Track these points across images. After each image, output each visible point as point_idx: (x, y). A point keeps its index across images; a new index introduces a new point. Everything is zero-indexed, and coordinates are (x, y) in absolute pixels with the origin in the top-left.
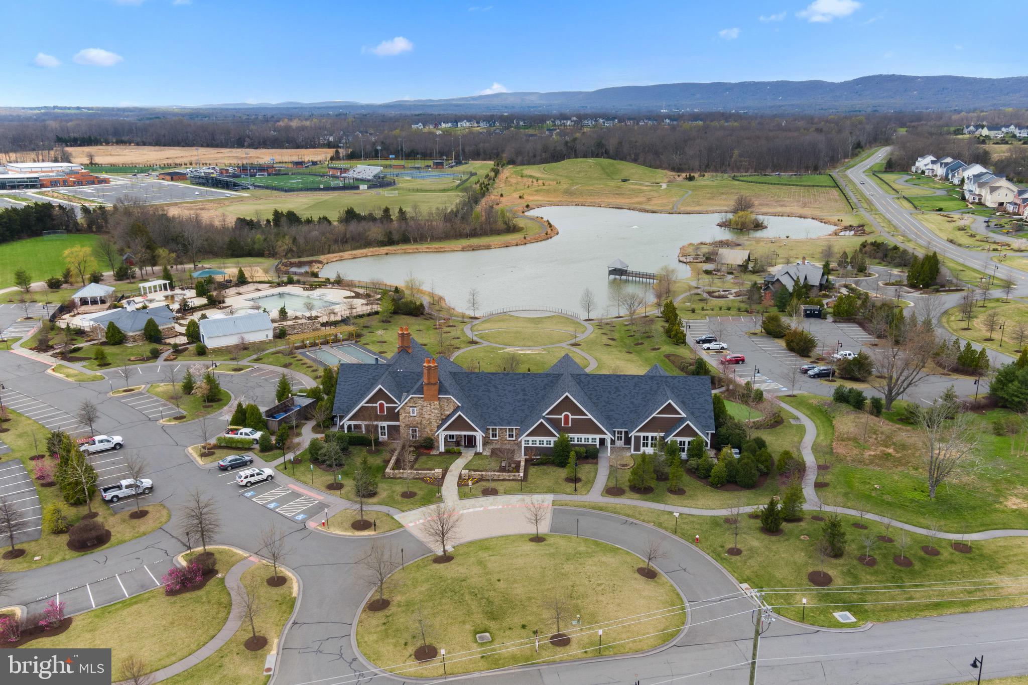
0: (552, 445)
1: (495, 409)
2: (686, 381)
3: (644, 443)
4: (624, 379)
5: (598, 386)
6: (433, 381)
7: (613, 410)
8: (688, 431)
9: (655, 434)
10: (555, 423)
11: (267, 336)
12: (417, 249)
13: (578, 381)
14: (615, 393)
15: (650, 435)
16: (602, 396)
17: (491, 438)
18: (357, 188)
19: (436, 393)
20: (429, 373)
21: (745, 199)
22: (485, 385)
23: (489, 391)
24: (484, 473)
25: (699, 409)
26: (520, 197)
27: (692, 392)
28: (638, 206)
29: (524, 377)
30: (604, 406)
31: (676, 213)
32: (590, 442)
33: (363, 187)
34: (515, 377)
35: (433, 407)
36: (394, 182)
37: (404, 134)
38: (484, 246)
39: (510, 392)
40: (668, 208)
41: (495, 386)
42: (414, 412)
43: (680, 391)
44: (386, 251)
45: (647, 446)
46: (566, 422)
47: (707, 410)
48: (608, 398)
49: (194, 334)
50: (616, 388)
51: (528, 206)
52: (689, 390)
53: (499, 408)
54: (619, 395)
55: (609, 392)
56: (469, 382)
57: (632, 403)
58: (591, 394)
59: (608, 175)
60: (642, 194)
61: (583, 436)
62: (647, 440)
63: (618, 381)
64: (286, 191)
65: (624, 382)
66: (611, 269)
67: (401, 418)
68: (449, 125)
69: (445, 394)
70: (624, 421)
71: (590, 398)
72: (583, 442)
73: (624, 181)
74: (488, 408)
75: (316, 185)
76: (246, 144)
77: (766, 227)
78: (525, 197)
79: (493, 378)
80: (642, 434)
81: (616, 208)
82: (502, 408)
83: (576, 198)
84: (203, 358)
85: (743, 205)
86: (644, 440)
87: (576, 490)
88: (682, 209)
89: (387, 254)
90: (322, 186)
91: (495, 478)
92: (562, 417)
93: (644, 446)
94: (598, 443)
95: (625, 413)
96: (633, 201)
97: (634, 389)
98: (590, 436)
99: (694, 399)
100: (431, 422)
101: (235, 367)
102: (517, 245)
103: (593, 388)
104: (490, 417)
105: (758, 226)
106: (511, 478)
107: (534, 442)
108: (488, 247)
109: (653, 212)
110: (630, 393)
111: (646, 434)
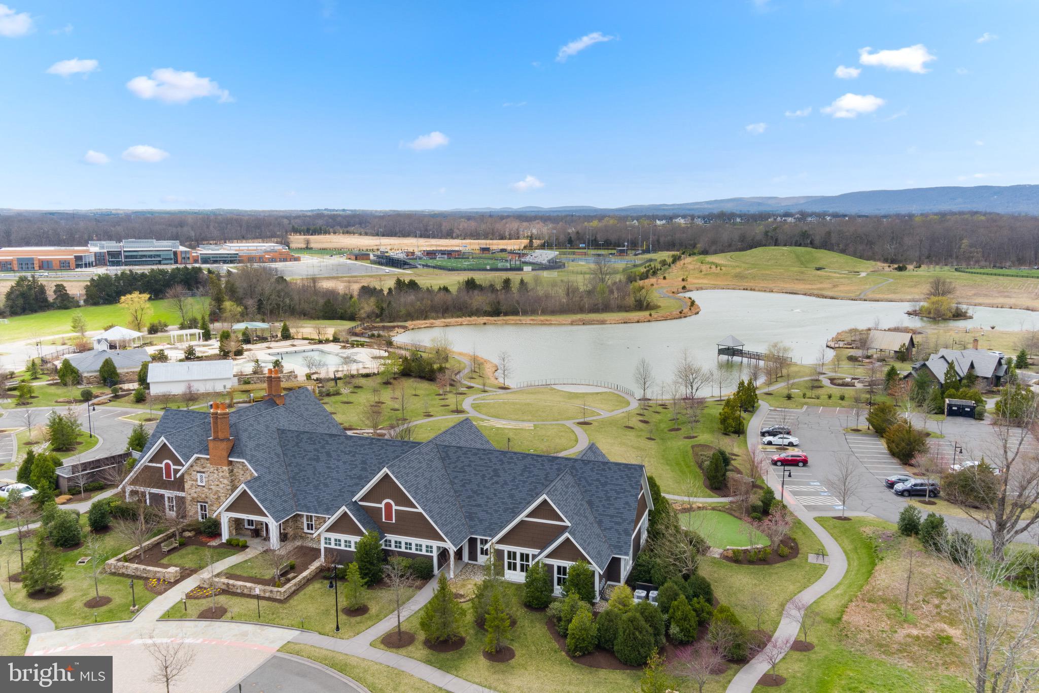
0: (353, 549)
1: (316, 488)
2: (604, 470)
3: (509, 563)
4: (511, 458)
5: (469, 466)
6: (221, 436)
7: (480, 505)
8: (566, 550)
9: (526, 550)
10: (370, 517)
11: (225, 387)
12: (520, 320)
13: (443, 455)
14: (491, 478)
15: (519, 550)
16: (470, 481)
17: (306, 530)
18: (521, 269)
19: (225, 454)
20: (215, 423)
21: (944, 283)
22: (316, 450)
23: (317, 460)
24: (231, 582)
25: (612, 517)
26: (683, 280)
27: (608, 488)
28: (816, 292)
29: (371, 444)
30: (469, 497)
31: (860, 300)
32: (424, 552)
33: (527, 269)
34: (360, 442)
35: (221, 474)
36: (564, 265)
37: (600, 224)
38: (598, 321)
39: (345, 463)
40: (852, 295)
41: (328, 454)
42: (201, 480)
43: (590, 485)
44: (485, 321)
45: (515, 569)
46: (389, 516)
47: (624, 520)
48: (478, 485)
49: (142, 379)
50: (495, 470)
51: (684, 288)
52: (604, 484)
53: (322, 486)
54: (496, 482)
55: (483, 476)
56: (297, 444)
57: (512, 496)
58: (456, 477)
59: (802, 263)
60: (828, 281)
61: (414, 541)
62: (515, 559)
63: (501, 460)
64: (449, 270)
65: (509, 463)
66: (721, 347)
67: (187, 486)
68: (664, 222)
69: (238, 457)
70: (491, 524)
71: (452, 483)
72: (413, 551)
73: (818, 269)
74: (308, 484)
75: (482, 267)
76: (454, 235)
77: (971, 318)
78: (689, 279)
79: (330, 441)
80: (506, 548)
81: (790, 293)
82: (326, 485)
83: (747, 282)
84: (140, 406)
85: (939, 289)
86: (509, 558)
87: (338, 629)
88: (871, 296)
89: (485, 324)
90: (488, 267)
91: (246, 591)
92: (382, 506)
93: (509, 568)
94: (435, 554)
95: (496, 511)
96: (814, 287)
97: (521, 475)
98: (424, 542)
99: (608, 499)
100: (219, 497)
101: (149, 416)
102: (638, 322)
103: (461, 468)
104: (305, 498)
105: (959, 315)
106: (267, 595)
107: (338, 542)
108: (603, 322)
109: (832, 298)
110: (513, 480)
111: (512, 548)
